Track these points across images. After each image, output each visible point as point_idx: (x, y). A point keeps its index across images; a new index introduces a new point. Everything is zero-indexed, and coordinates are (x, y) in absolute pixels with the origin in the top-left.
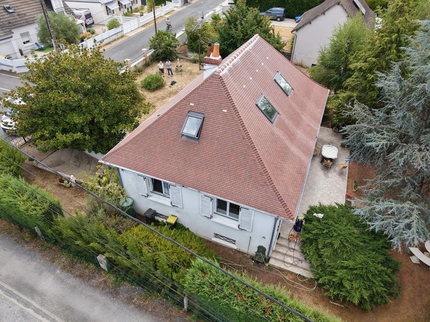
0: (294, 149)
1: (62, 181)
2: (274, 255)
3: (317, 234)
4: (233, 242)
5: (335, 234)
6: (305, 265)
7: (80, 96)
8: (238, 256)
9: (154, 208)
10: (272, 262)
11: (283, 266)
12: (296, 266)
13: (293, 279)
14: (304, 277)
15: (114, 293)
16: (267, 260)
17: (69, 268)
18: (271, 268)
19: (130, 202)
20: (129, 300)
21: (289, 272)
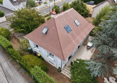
0: (74, 41)
1: (18, 40)
2: (63, 70)
3: (75, 67)
4: (53, 64)
5: (80, 68)
6: (70, 75)
7: (25, 20)
8: (54, 68)
9: (36, 51)
10: (62, 72)
11: (64, 74)
12: (68, 75)
13: (66, 78)
14: (69, 78)
15: (18, 70)
16: (61, 71)
17: (11, 62)
18: (61, 74)
19: (31, 48)
20: (21, 73)
21: (66, 76)
